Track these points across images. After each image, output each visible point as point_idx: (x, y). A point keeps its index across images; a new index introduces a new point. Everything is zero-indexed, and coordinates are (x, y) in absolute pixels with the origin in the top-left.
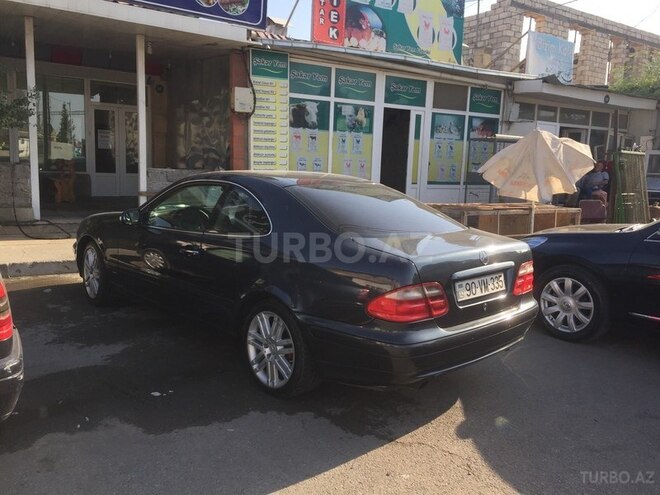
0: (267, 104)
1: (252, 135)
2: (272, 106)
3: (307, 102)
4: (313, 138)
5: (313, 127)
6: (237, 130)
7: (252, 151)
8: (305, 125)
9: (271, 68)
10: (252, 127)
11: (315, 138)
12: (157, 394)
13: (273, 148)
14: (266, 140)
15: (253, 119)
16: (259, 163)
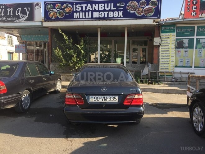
0: (167, 42)
1: (161, 52)
2: (168, 42)
3: (184, 39)
4: (186, 52)
5: (187, 48)
6: (155, 51)
7: (160, 57)
8: (183, 47)
9: (169, 30)
10: (161, 50)
11: (187, 52)
12: (50, 115)
13: (169, 56)
14: (166, 53)
15: (161, 47)
16: (162, 61)
